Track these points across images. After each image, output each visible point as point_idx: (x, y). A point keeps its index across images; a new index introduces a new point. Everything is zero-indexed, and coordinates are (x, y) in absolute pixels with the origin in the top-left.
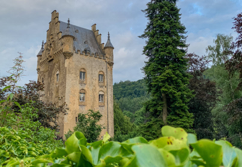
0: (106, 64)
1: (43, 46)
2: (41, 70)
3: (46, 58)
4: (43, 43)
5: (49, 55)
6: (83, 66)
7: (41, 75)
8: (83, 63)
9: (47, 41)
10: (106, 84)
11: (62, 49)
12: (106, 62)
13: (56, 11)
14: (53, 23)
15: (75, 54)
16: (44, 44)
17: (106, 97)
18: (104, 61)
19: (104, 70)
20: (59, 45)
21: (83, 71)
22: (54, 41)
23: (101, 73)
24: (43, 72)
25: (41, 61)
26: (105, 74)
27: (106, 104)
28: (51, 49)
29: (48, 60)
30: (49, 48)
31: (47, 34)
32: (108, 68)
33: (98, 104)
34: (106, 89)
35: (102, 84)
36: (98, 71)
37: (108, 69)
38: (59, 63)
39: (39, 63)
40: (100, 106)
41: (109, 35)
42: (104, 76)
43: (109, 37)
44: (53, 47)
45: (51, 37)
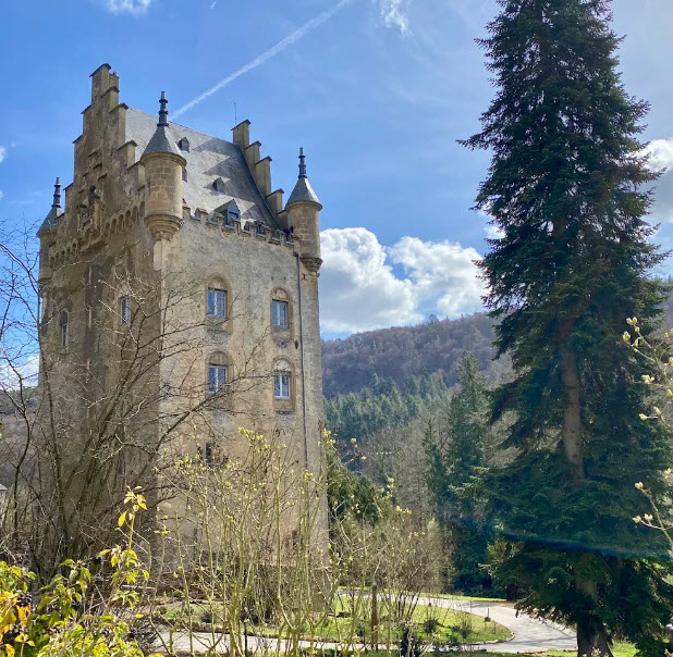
0: (295, 265)
1: (57, 196)
2: (58, 283)
3: (75, 241)
4: (57, 187)
5: (86, 229)
6: (219, 269)
7: (55, 301)
8: (216, 255)
9: (76, 177)
10: (297, 333)
11: (139, 205)
12: (296, 255)
13: (110, 68)
14: (100, 113)
15: (188, 225)
16: (66, 189)
17: (298, 382)
18: (287, 252)
19: (290, 285)
20: (127, 189)
21: (217, 285)
22: (104, 177)
23: (281, 296)
24: (63, 289)
25: (52, 252)
26: (295, 297)
27: (299, 405)
28: (96, 206)
29: (84, 248)
30: (86, 202)
31: (76, 152)
32: (302, 276)
33: (271, 403)
34: (297, 352)
35: (285, 334)
36: (271, 286)
37: (303, 283)
38: (130, 255)
39: (46, 259)
40: (278, 412)
41: (302, 161)
42: (292, 308)
43: (302, 166)
44: (102, 200)
45: (92, 163)
